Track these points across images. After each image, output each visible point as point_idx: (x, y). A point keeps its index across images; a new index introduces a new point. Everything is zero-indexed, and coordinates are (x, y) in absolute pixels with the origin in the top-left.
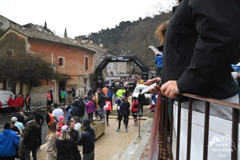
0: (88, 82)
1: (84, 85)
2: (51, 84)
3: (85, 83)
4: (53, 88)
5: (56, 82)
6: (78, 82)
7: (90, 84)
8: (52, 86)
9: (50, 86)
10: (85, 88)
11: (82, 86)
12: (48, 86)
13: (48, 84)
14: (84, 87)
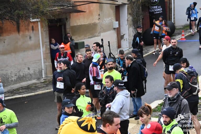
0: (125, 15)
1: (116, 25)
2: (28, 30)
3: (118, 18)
4: (33, 38)
5: (39, 23)
6: (97, 17)
7: (131, 18)
8: (31, 33)
9: (27, 33)
10: (118, 30)
11: (109, 27)
12: (21, 33)
13: (18, 30)
14: (114, 29)
